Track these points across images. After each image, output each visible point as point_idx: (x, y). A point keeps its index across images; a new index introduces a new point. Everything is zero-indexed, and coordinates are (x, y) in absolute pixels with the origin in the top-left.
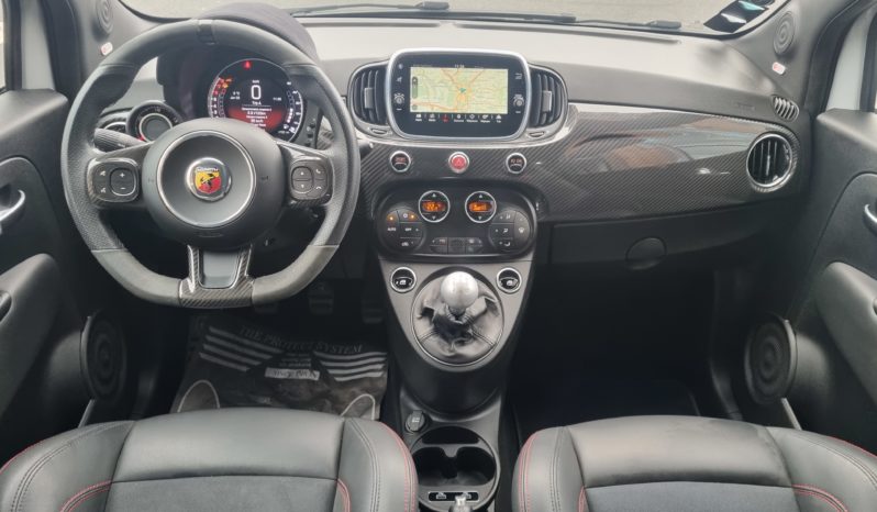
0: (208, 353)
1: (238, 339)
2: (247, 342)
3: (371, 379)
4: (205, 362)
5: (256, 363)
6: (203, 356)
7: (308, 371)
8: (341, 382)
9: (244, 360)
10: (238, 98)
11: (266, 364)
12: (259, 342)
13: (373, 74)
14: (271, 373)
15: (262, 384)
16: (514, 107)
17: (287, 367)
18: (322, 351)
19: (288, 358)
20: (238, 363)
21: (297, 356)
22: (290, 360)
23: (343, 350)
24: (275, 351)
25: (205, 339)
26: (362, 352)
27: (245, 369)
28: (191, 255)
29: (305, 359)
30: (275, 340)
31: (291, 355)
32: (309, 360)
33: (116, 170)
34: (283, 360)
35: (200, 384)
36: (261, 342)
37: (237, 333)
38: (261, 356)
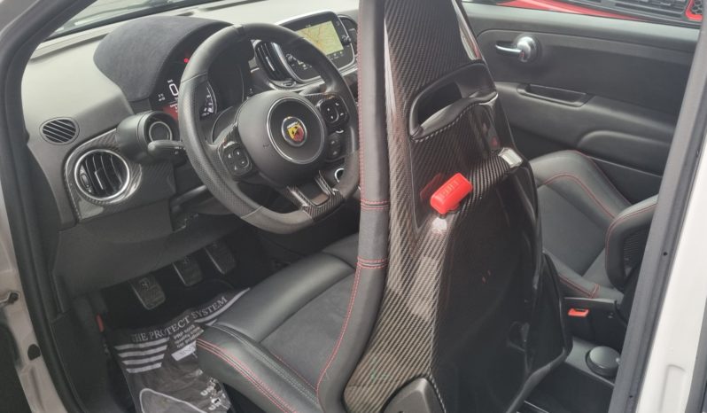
0: (131, 367)
1: (136, 346)
2: (142, 346)
4: (133, 375)
5: (161, 357)
6: (129, 371)
9: (153, 359)
10: (164, 99)
11: (169, 353)
13: (264, 46)
14: (178, 356)
15: (181, 367)
16: (344, 43)
17: (186, 345)
18: (199, 318)
19: (178, 339)
20: (151, 363)
21: (184, 334)
22: (182, 339)
23: (212, 309)
24: (164, 340)
25: (120, 357)
26: (229, 300)
27: (159, 365)
28: (294, 193)
29: (195, 330)
30: (157, 333)
31: (178, 335)
32: (199, 328)
33: (234, 152)
34: (177, 342)
35: (143, 394)
36: (149, 340)
37: (132, 342)
38: (159, 350)
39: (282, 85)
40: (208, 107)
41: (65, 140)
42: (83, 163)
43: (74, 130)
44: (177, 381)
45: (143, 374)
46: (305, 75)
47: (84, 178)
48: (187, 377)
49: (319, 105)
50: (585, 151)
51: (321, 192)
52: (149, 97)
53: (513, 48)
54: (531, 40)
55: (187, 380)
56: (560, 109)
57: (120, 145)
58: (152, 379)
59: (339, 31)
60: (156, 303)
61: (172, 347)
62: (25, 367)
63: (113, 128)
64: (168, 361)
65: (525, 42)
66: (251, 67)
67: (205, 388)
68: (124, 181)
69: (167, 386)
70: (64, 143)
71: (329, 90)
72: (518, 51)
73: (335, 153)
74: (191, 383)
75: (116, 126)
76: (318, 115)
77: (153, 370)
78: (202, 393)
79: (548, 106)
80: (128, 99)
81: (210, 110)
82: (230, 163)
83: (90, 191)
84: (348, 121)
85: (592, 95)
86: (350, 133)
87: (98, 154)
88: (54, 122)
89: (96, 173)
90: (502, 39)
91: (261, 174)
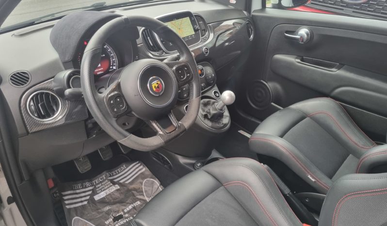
0: (69, 204)
1: (74, 192)
2: (78, 191)
3: (142, 173)
4: (70, 209)
5: (88, 198)
6: (68, 207)
7: (113, 187)
8: (129, 183)
9: (83, 199)
11: (92, 196)
12: (82, 188)
13: (147, 31)
14: (97, 198)
15: (97, 204)
16: (196, 30)
17: (102, 191)
18: (110, 176)
19: (98, 187)
20: (82, 202)
21: (102, 185)
22: (100, 188)
23: (118, 171)
24: (91, 188)
25: (64, 199)
26: (127, 167)
27: (86, 203)
28: (154, 125)
29: (107, 184)
30: (87, 184)
31: (99, 186)
32: (109, 182)
33: (116, 99)
34: (97, 189)
35: (75, 220)
36: (83, 188)
37: (72, 190)
38: (87, 193)
39: (157, 54)
40: (113, 66)
41: (23, 85)
42: (32, 98)
43: (28, 78)
44: (93, 213)
45: (75, 208)
46: (170, 49)
47: (33, 107)
48: (100, 211)
49: (174, 68)
50: (335, 98)
51: (171, 124)
52: (72, 60)
53: (295, 35)
54: (306, 30)
55: (99, 213)
56: (322, 73)
57: (55, 89)
58: (81, 211)
59: (193, 23)
60: (86, 170)
61: (94, 192)
62: (6, 208)
63: (52, 78)
64: (91, 201)
65: (303, 32)
66: (138, 43)
67: (108, 219)
68: (57, 110)
69: (88, 215)
70: (22, 86)
71: (182, 59)
72: (299, 37)
73: (185, 95)
74: (101, 215)
75: (53, 77)
76: (172, 75)
77: (82, 206)
78: (106, 222)
79: (314, 70)
80: (61, 61)
81: (114, 68)
82: (112, 107)
83: (36, 115)
84: (192, 79)
85: (344, 65)
86: (192, 86)
87: (42, 93)
88: (18, 73)
89: (39, 105)
90: (289, 30)
91: (133, 113)
